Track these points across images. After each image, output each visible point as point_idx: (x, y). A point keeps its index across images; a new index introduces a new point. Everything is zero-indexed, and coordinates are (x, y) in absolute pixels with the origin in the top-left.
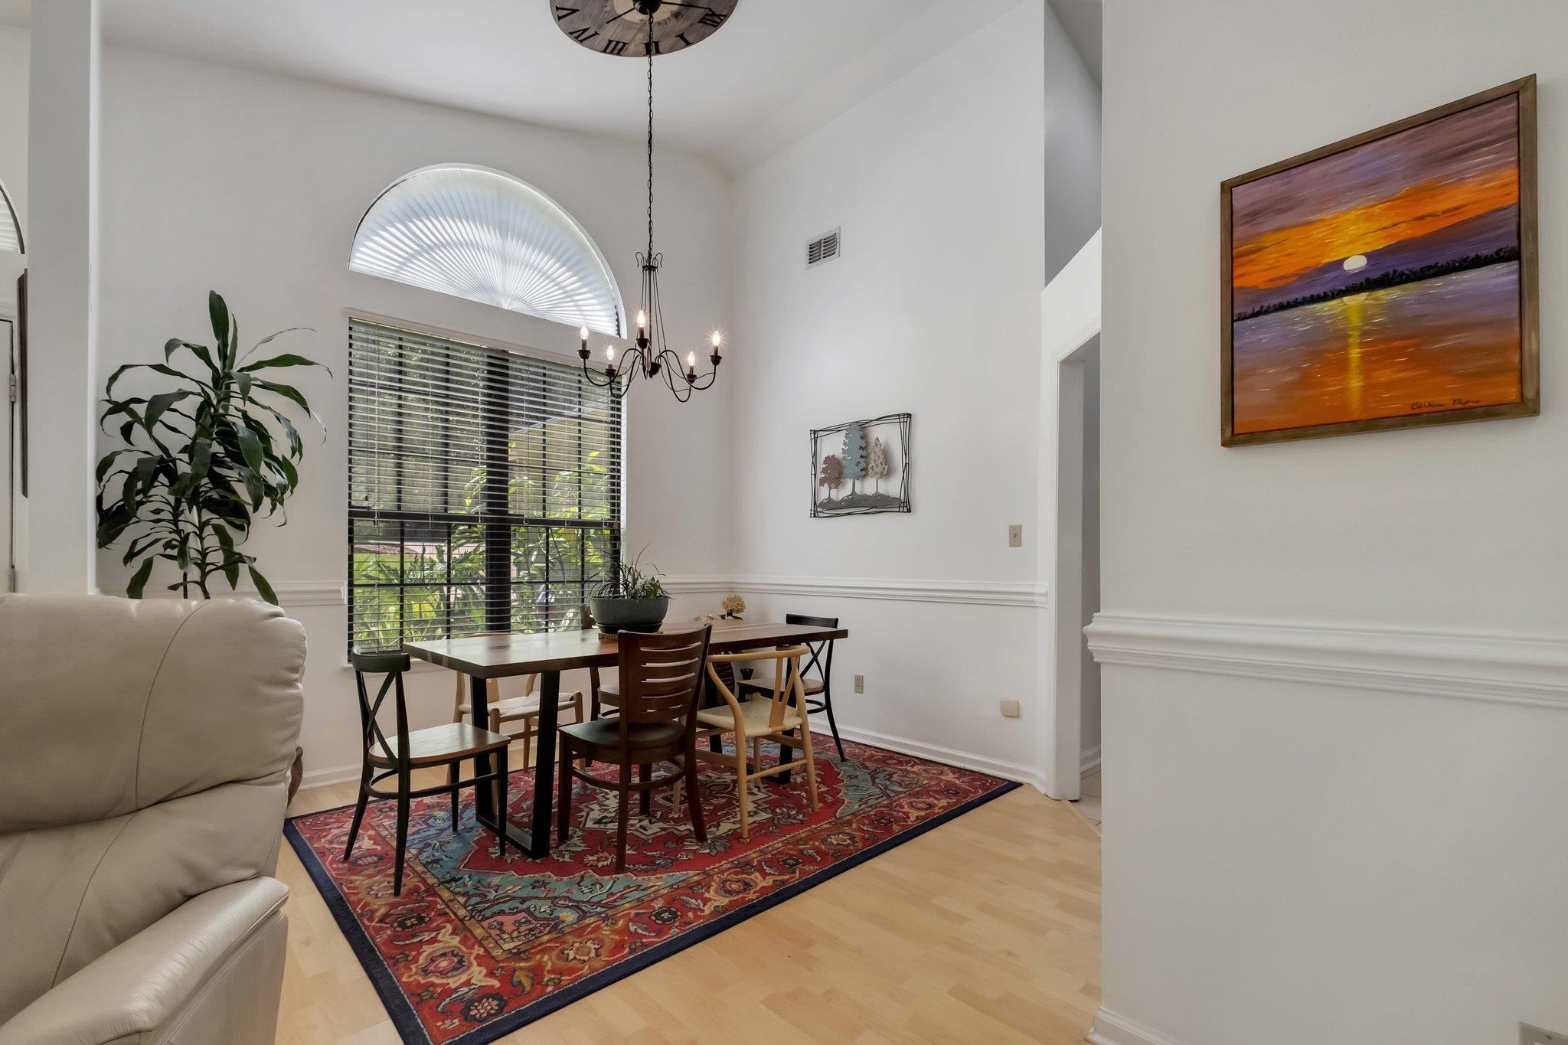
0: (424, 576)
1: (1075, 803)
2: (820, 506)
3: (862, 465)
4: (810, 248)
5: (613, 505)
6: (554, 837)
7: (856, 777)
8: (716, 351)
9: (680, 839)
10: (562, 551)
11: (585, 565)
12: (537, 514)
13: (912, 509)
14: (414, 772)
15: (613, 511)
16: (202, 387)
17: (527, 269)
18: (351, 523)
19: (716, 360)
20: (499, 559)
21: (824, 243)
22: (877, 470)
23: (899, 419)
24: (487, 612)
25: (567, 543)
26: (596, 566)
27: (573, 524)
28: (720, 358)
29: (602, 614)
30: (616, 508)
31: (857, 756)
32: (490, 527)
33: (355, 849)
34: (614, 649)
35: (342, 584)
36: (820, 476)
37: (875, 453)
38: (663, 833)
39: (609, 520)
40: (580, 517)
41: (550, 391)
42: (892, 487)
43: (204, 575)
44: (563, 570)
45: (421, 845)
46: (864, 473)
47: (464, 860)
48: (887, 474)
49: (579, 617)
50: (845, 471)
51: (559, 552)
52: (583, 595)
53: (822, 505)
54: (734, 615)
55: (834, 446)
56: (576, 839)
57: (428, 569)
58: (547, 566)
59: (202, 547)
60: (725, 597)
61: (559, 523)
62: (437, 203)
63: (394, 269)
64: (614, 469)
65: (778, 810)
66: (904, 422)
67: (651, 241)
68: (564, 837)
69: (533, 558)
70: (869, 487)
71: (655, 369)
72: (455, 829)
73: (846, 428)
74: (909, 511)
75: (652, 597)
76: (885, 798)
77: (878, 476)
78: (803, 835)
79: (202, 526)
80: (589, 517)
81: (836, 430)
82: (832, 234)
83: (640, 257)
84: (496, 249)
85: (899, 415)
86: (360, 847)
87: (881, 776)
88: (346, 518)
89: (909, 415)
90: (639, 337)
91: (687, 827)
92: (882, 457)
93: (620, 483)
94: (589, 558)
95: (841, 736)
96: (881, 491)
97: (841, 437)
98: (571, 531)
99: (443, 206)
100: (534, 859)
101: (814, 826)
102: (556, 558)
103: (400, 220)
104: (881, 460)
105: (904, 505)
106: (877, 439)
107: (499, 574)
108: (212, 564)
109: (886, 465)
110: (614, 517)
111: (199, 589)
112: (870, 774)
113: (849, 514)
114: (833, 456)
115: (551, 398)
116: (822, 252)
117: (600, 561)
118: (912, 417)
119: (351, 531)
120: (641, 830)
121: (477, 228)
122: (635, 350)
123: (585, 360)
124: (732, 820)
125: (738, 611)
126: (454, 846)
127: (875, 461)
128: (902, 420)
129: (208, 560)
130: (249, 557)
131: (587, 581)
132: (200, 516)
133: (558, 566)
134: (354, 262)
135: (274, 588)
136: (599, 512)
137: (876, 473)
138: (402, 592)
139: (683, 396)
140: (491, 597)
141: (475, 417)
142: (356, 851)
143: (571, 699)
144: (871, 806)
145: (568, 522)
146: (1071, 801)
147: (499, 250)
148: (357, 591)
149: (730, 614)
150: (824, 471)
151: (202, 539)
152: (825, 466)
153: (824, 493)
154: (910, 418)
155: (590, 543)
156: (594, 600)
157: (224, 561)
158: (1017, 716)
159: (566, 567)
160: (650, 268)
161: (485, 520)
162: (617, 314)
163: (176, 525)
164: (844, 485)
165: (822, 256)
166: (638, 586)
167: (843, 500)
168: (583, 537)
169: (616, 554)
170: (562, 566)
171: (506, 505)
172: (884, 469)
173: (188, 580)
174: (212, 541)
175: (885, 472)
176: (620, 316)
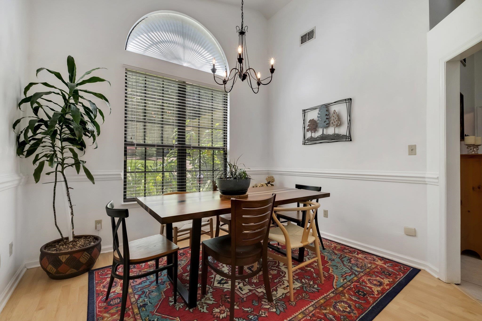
0: (157, 168)
1: (459, 286)
2: (306, 140)
3: (327, 122)
4: (302, 38)
5: (225, 141)
6: (199, 292)
7: (334, 260)
8: (272, 66)
9: (260, 299)
10: (206, 159)
11: (214, 164)
12: (197, 145)
13: (352, 139)
14: (131, 266)
15: (225, 144)
16: (61, 91)
17: (193, 51)
18: (125, 148)
19: (272, 70)
20: (182, 162)
21: (308, 34)
22: (334, 124)
23: (346, 101)
24: (178, 182)
25: (208, 156)
26: (218, 164)
27: (209, 148)
28: (274, 70)
29: (221, 186)
30: (226, 142)
31: (330, 247)
32: (179, 150)
33: (112, 293)
34: (228, 205)
35: (122, 171)
36: (307, 128)
37: (334, 116)
38: (251, 293)
39: (223, 147)
40: (212, 146)
41: (201, 98)
42: (343, 131)
43: (63, 168)
44: (206, 166)
45: (140, 293)
46: (328, 125)
47: (157, 306)
48: (339, 124)
49: (211, 184)
50: (319, 125)
51: (205, 160)
52: (213, 175)
53: (308, 139)
54: (270, 183)
55: (313, 115)
56: (210, 294)
57: (159, 166)
58: (200, 164)
59: (63, 157)
60: (266, 176)
61: (205, 148)
62: (159, 26)
63: (143, 51)
64: (225, 128)
65: (303, 280)
66: (348, 102)
67: (242, 21)
68: (204, 292)
69: (196, 162)
70: (331, 131)
71: (244, 77)
72: (157, 283)
73: (319, 107)
74: (351, 140)
75: (243, 178)
76: (354, 276)
77: (335, 126)
78: (322, 301)
79: (63, 148)
80: (216, 146)
81: (315, 109)
82: (312, 30)
83: (238, 29)
84: (181, 43)
85: (345, 100)
86: (114, 292)
87: (345, 259)
88: (123, 146)
89: (351, 99)
90: (239, 58)
91: (261, 290)
92: (337, 118)
93: (227, 133)
94: (215, 162)
95: (322, 236)
96: (337, 132)
97: (317, 111)
98: (209, 151)
99: (161, 27)
100: (190, 309)
101: (325, 295)
102: (204, 162)
103: (146, 33)
104: (337, 119)
105: (348, 138)
106: (335, 110)
107: (182, 167)
108: (67, 164)
109: (339, 121)
110: (225, 146)
111: (61, 174)
112: (339, 258)
113: (321, 143)
114: (313, 119)
115: (202, 101)
116: (307, 38)
117: (219, 163)
118: (352, 100)
119: (125, 151)
120: (240, 290)
121: (174, 36)
122: (236, 69)
123: (214, 73)
124: (283, 286)
125: (272, 182)
126: (155, 294)
127: (334, 120)
128: (347, 101)
129: (65, 162)
130: (83, 161)
131: (215, 170)
132: (62, 144)
133: (204, 165)
134: (128, 48)
135: (92, 173)
136: (220, 144)
137: (334, 125)
138: (145, 174)
139: (256, 91)
140: (179, 176)
141: (173, 107)
142: (113, 294)
143: (208, 221)
144: (349, 281)
145: (208, 148)
146: (456, 284)
147: (182, 44)
148: (128, 175)
149: (269, 183)
150: (309, 126)
151: (62, 154)
152: (309, 124)
153: (309, 135)
154: (351, 100)
155: (216, 156)
156: (218, 180)
157: (75, 162)
158: (415, 236)
159: (207, 165)
160: (242, 33)
161: (176, 147)
162: (226, 69)
163: (54, 148)
164: (318, 131)
165: (307, 39)
166: (237, 174)
167: (318, 137)
168: (213, 153)
169: (225, 160)
170: (206, 164)
171: (185, 141)
172: (338, 123)
173: (57, 170)
174: (68, 154)
175: (338, 125)
176: (227, 70)
